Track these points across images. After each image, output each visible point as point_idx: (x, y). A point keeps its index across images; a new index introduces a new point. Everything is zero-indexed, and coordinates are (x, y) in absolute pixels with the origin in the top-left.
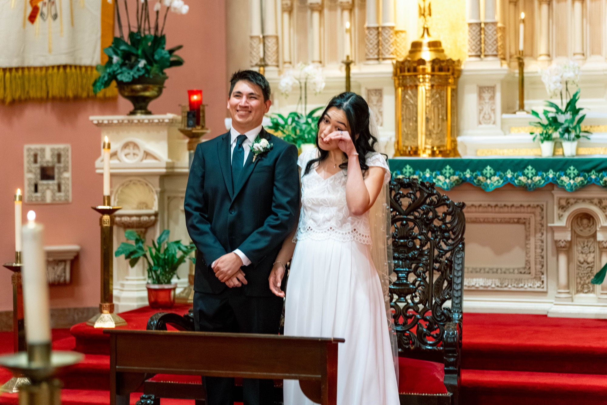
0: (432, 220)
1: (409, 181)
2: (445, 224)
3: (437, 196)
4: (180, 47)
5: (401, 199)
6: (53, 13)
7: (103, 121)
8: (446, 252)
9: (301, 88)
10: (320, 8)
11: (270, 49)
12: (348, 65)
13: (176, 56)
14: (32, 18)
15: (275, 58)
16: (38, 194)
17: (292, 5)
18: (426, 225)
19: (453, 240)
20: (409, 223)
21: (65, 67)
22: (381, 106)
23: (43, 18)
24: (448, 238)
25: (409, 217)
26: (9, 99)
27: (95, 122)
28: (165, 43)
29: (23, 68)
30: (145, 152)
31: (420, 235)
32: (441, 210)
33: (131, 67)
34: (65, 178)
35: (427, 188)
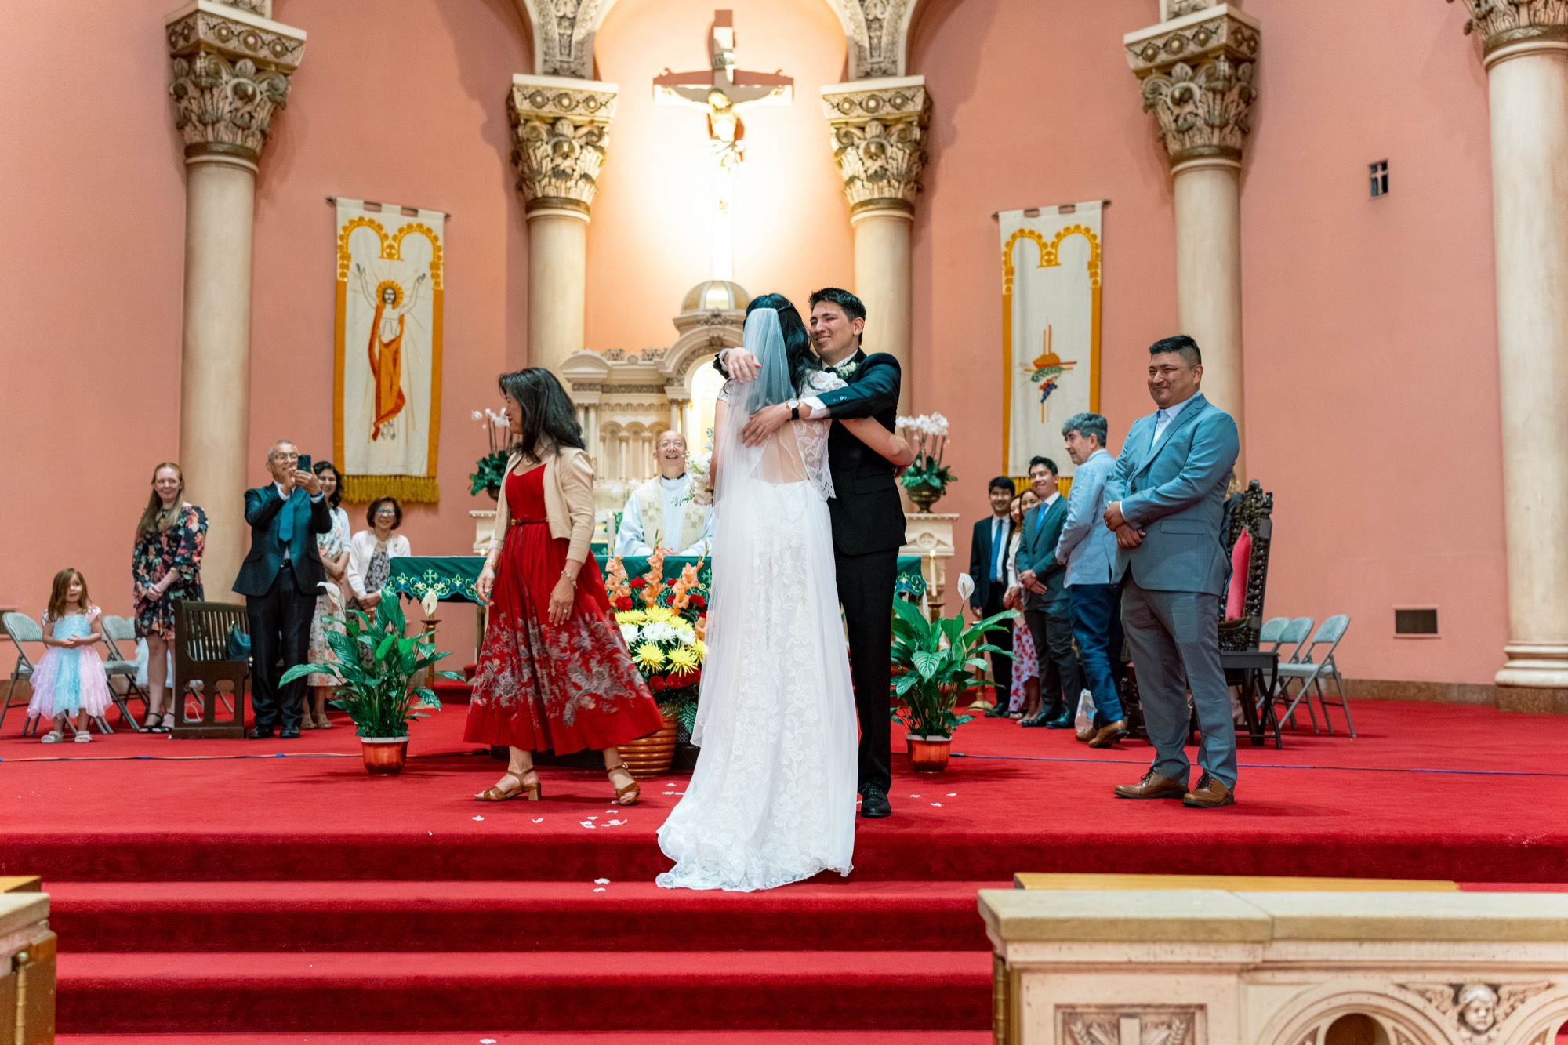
6: (392, 432)
10: (627, 439)
14: (375, 437)
17: (609, 436)
21: (401, 476)
26: (357, 500)
27: (476, 516)
29: (367, 476)
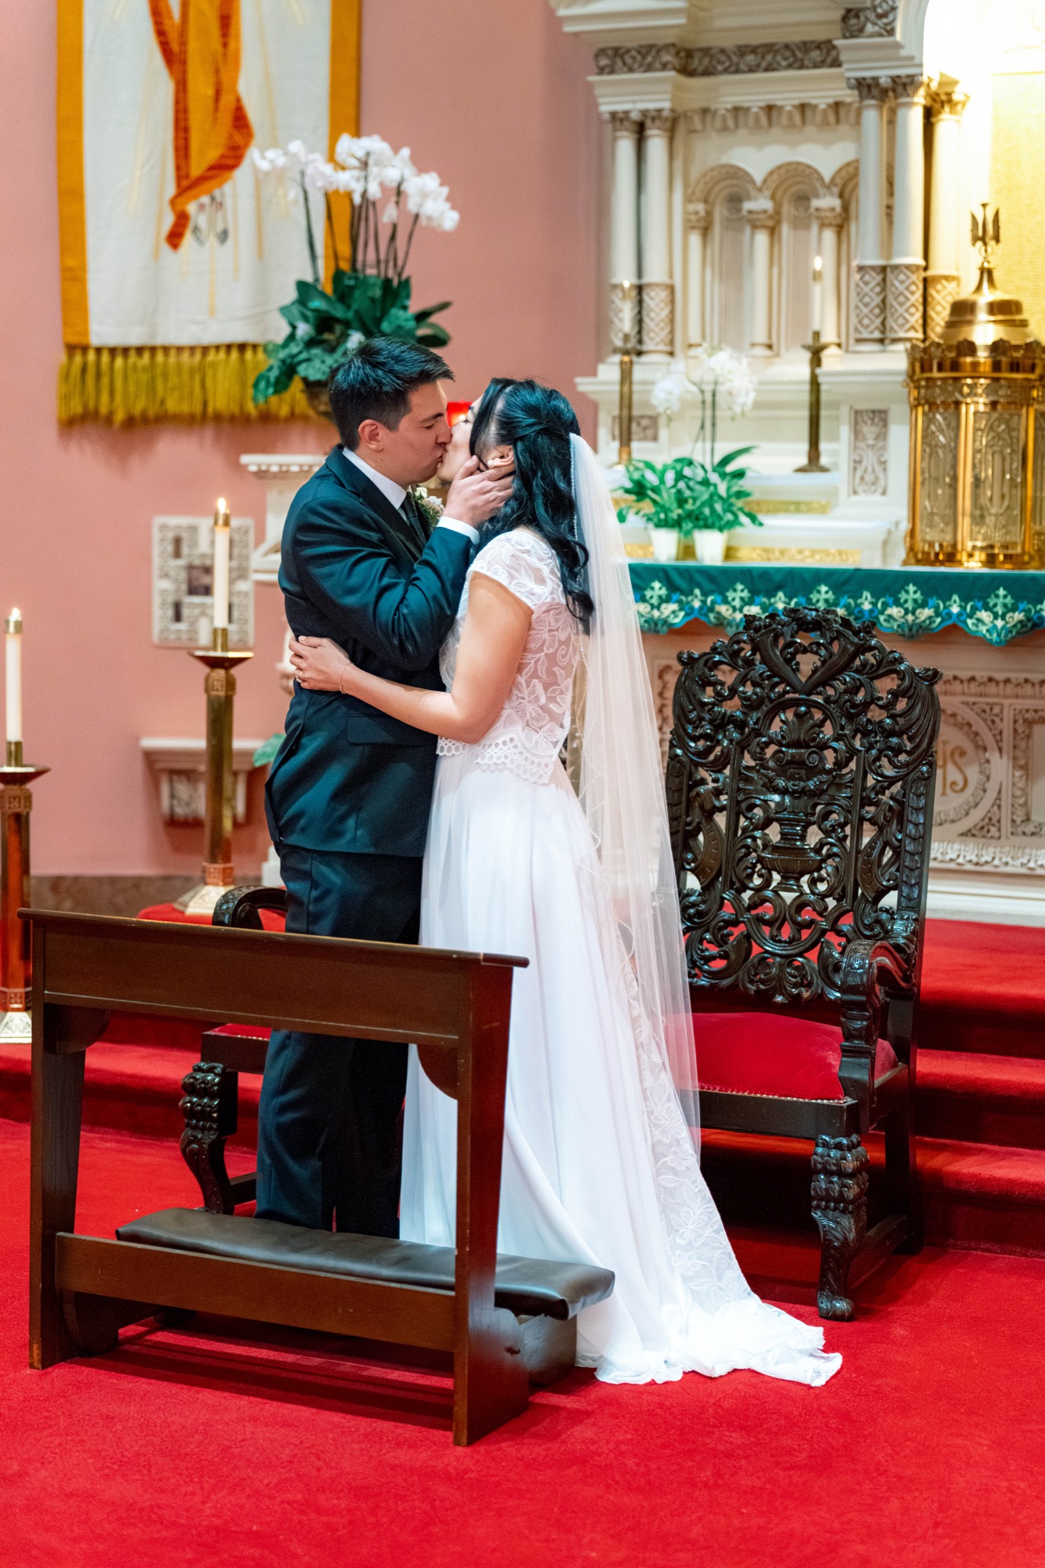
0: (865, 706)
1: (817, 616)
2: (892, 717)
3: (876, 652)
4: (444, 306)
5: (799, 657)
6: (220, 228)
7: (269, 465)
8: (892, 781)
9: (704, 402)
10: (771, 223)
11: (652, 315)
12: (816, 354)
13: (433, 325)
14: (175, 238)
15: (664, 334)
16: (182, 626)
17: (709, 214)
18: (851, 718)
19: (909, 753)
20: (813, 710)
21: (242, 347)
22: (884, 448)
23: (198, 239)
24: (898, 751)
25: (814, 698)
26: (120, 416)
27: (253, 468)
28: (408, 296)
29: (153, 350)
31: (836, 740)
32: (885, 686)
33: (332, 350)
34: (239, 593)
35: (856, 633)
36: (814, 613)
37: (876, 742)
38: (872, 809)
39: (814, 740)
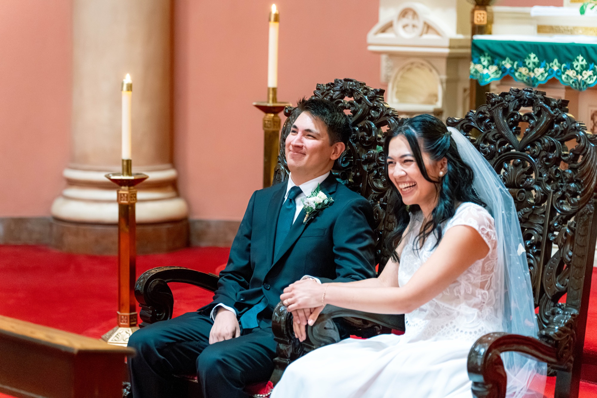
3: (565, 122)
8: (570, 215)
20: (524, 162)
25: (526, 153)
30: (425, 23)
31: (538, 184)
36: (529, 93)
37: (562, 186)
38: (556, 233)
39: (522, 183)
